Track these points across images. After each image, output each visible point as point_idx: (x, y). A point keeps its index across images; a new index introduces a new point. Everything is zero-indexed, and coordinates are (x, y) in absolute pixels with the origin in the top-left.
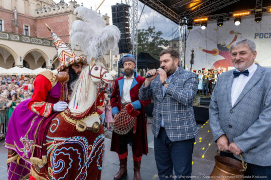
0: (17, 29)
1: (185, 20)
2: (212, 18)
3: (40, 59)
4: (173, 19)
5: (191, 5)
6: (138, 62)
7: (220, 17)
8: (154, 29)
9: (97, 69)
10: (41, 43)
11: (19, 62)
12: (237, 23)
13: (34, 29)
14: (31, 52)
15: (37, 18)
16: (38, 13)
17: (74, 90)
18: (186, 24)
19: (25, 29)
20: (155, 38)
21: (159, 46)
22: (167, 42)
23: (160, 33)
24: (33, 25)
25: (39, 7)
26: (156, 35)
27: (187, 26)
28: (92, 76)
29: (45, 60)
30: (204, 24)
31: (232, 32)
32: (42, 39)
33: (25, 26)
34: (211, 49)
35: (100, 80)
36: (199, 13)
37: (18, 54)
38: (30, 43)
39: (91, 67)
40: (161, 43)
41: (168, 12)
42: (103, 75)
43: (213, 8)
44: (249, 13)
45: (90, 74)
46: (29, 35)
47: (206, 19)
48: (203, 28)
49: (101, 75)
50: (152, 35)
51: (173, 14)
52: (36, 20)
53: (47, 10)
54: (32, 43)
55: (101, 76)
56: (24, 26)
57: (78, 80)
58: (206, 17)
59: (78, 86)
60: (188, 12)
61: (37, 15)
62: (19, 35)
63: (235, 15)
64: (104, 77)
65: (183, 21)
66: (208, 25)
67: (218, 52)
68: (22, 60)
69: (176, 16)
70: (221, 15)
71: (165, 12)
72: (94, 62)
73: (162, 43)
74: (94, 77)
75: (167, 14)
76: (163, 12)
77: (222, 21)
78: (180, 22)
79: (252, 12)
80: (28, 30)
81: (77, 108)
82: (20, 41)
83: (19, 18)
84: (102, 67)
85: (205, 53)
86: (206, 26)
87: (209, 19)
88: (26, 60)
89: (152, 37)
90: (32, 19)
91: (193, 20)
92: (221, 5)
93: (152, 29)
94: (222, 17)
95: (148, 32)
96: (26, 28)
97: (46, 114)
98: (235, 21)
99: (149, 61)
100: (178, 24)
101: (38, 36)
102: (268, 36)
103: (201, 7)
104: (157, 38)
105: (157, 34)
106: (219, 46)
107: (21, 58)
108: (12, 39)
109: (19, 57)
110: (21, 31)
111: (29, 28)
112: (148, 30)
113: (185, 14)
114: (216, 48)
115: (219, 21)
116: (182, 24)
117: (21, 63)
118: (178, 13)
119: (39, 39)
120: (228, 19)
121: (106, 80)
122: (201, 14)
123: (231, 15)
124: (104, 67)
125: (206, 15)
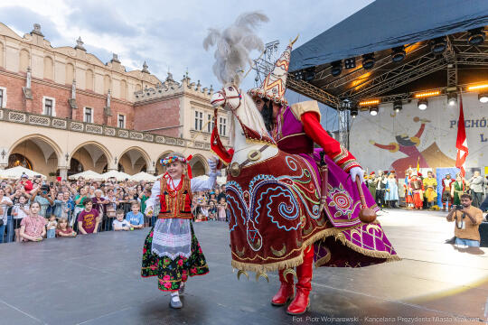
0: (110, 120)
1: (346, 102)
2: (386, 101)
3: (139, 159)
4: (328, 104)
5: (355, 83)
7: (397, 98)
10: (143, 138)
11: (113, 165)
12: (423, 107)
13: (131, 119)
15: (136, 103)
16: (137, 97)
18: (348, 109)
24: (131, 114)
25: (139, 89)
27: (349, 111)
29: (145, 161)
30: (375, 108)
31: (416, 120)
32: (144, 133)
33: (120, 115)
34: (386, 143)
36: (366, 94)
41: (319, 95)
43: (387, 87)
44: (438, 93)
46: (125, 128)
47: (377, 102)
48: (374, 113)
51: (327, 97)
52: (134, 107)
53: (151, 93)
54: (130, 139)
58: (377, 99)
60: (349, 93)
61: (136, 100)
62: (115, 128)
63: (418, 96)
65: (343, 104)
66: (380, 110)
67: (398, 147)
69: (331, 99)
70: (399, 95)
71: (315, 95)
75: (318, 97)
76: (312, 95)
77: (401, 103)
78: (340, 107)
79: (443, 92)
83: (112, 105)
85: (378, 149)
86: (377, 111)
87: (381, 101)
90: (129, 105)
91: (358, 103)
92: (397, 83)
94: (400, 98)
98: (419, 104)
100: (336, 108)
101: (136, 129)
102: (471, 124)
103: (368, 86)
106: (398, 138)
107: (116, 159)
109: (114, 158)
110: (114, 122)
113: (345, 95)
114: (395, 141)
115: (395, 104)
116: (342, 109)
117: (116, 166)
118: (335, 95)
120: (410, 101)
122: (369, 94)
123: (412, 96)
125: (377, 96)
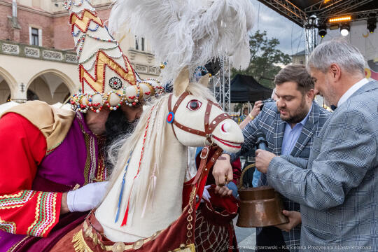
0: (17, 34)
1: (313, 19)
2: (359, 17)
3: (58, 88)
4: (293, 19)
6: (231, 92)
7: (371, 14)
8: (265, 34)
9: (195, 106)
10: (62, 58)
11: (19, 93)
13: (49, 34)
14: (42, 75)
15: (55, 14)
16: (57, 5)
17: (119, 165)
18: (315, 26)
19: (33, 35)
20: (266, 51)
21: (274, 64)
22: (287, 56)
23: (275, 42)
24: (48, 28)
26: (268, 46)
27: (317, 29)
28: (179, 125)
29: (69, 90)
30: (346, 26)
32: (64, 53)
33: (33, 28)
35: (203, 139)
36: (337, 7)
37: (16, 79)
38: (41, 59)
39: (175, 99)
40: (277, 59)
41: (284, 6)
42: (213, 127)
45: (171, 119)
46: (41, 45)
47: (349, 18)
48: (345, 32)
49: (207, 126)
50: (262, 45)
51: (293, 9)
52: (53, 18)
54: (44, 59)
55: (209, 128)
56: (30, 29)
57: (132, 136)
58: (349, 15)
59: (131, 154)
60: (318, 6)
61: (56, 10)
62: (19, 45)
64: (217, 132)
65: (311, 20)
66: (352, 28)
67: (369, 74)
68: (25, 90)
69: (298, 13)
70: (373, 11)
71: (279, 6)
72: (185, 85)
73: (280, 60)
74: (185, 129)
75: (283, 9)
76: (276, 5)
77: (375, 21)
78: (306, 23)
80: (37, 36)
81: (124, 223)
82: (22, 55)
83: (21, 14)
84: (210, 102)
86: (349, 30)
87: (354, 18)
88: (33, 90)
89: (263, 49)
90: (46, 16)
91: (327, 20)
93: (262, 36)
94: (374, 15)
95: (255, 40)
96: (35, 32)
97: (40, 228)
99: (252, 90)
100: (302, 26)
101: (57, 47)
104: (270, 50)
105: (270, 43)
106: (370, 63)
107: (22, 86)
108: (6, 51)
109: (20, 84)
110: (24, 37)
111: (40, 32)
112: (255, 37)
113: (314, 9)
114: (367, 67)
115: (369, 22)
116: (309, 27)
117: (24, 96)
118: (302, 9)
119: (58, 51)
121: (225, 142)
122: (340, 9)
124: (215, 101)
125: (349, 11)
